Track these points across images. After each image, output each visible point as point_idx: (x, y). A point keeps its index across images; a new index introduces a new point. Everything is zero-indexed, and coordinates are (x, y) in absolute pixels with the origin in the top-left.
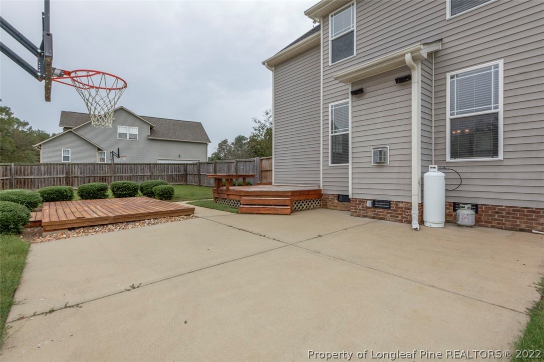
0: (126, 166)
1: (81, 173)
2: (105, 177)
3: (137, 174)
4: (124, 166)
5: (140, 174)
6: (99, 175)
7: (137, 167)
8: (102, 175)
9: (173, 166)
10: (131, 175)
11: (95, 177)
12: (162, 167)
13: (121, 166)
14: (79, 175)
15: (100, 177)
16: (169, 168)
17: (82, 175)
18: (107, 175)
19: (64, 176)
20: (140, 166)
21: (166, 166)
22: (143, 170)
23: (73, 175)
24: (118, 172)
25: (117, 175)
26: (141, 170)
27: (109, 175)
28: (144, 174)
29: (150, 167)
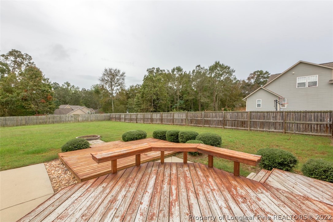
0: (260, 114)
1: (230, 118)
2: (245, 121)
3: (269, 121)
4: (258, 113)
5: (272, 121)
6: (240, 120)
7: (269, 114)
8: (242, 120)
9: (313, 114)
10: (264, 121)
11: (238, 121)
12: (297, 115)
13: (256, 113)
14: (229, 119)
15: (241, 121)
16: (306, 116)
17: (231, 120)
18: (245, 120)
19: (222, 119)
20: (272, 114)
21: (302, 114)
22: (275, 117)
23: (227, 119)
24: (253, 118)
25: (253, 120)
26: (273, 117)
27: (247, 120)
28: (276, 121)
29: (283, 115)
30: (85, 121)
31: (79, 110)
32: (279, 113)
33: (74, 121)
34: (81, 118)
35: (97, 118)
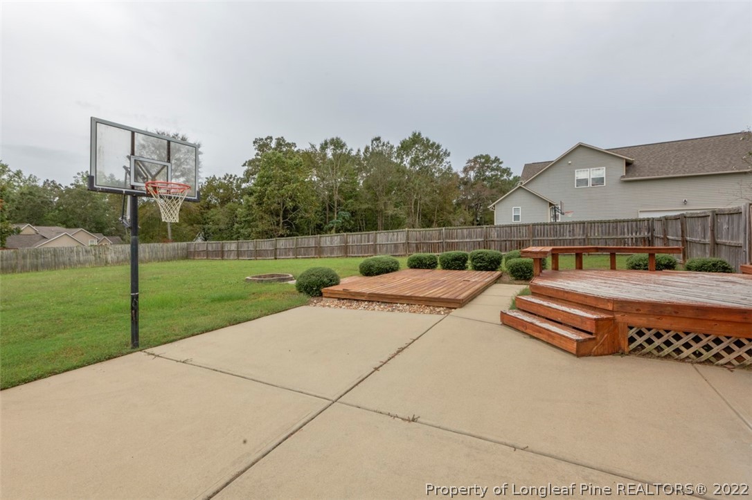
0: (549, 227)
1: (498, 237)
2: (523, 241)
3: (564, 238)
4: (546, 226)
5: (567, 237)
6: (516, 239)
7: (564, 227)
8: (519, 239)
9: (626, 224)
10: (556, 238)
11: (511, 241)
12: (604, 228)
13: (542, 227)
14: (496, 239)
15: (517, 241)
16: (617, 228)
17: (499, 239)
18: (525, 239)
19: (483, 239)
20: (568, 226)
21: (611, 224)
22: (572, 232)
23: (491, 239)
24: (538, 235)
25: (537, 238)
26: (570, 231)
27: (526, 239)
28: (574, 238)
29: (584, 227)
30: (123, 261)
31: (66, 237)
32: (578, 225)
33: (93, 262)
34: (113, 254)
35: (156, 254)
